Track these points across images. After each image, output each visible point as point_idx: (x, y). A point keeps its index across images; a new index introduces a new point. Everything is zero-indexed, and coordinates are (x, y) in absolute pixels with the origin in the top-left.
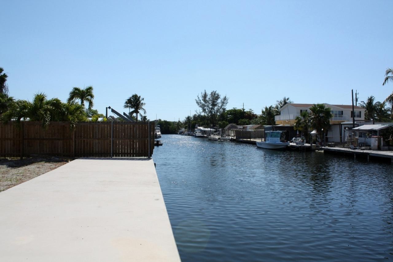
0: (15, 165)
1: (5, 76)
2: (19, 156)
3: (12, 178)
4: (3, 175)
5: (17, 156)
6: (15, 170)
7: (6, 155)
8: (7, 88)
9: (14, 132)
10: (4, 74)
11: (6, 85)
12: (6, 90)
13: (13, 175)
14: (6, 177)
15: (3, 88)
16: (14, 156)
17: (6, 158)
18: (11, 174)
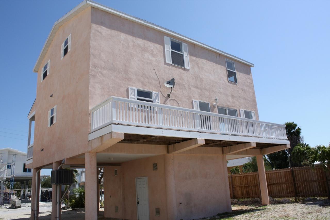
0: (325, 204)
1: (299, 129)
2: (327, 196)
3: (326, 216)
4: (318, 214)
5: (324, 196)
6: (327, 209)
7: (315, 196)
8: (303, 139)
9: (317, 175)
10: (298, 128)
11: (302, 136)
12: (302, 140)
13: (326, 213)
14: (320, 215)
15: (300, 139)
16: (321, 196)
17: (315, 197)
18: (324, 212)
